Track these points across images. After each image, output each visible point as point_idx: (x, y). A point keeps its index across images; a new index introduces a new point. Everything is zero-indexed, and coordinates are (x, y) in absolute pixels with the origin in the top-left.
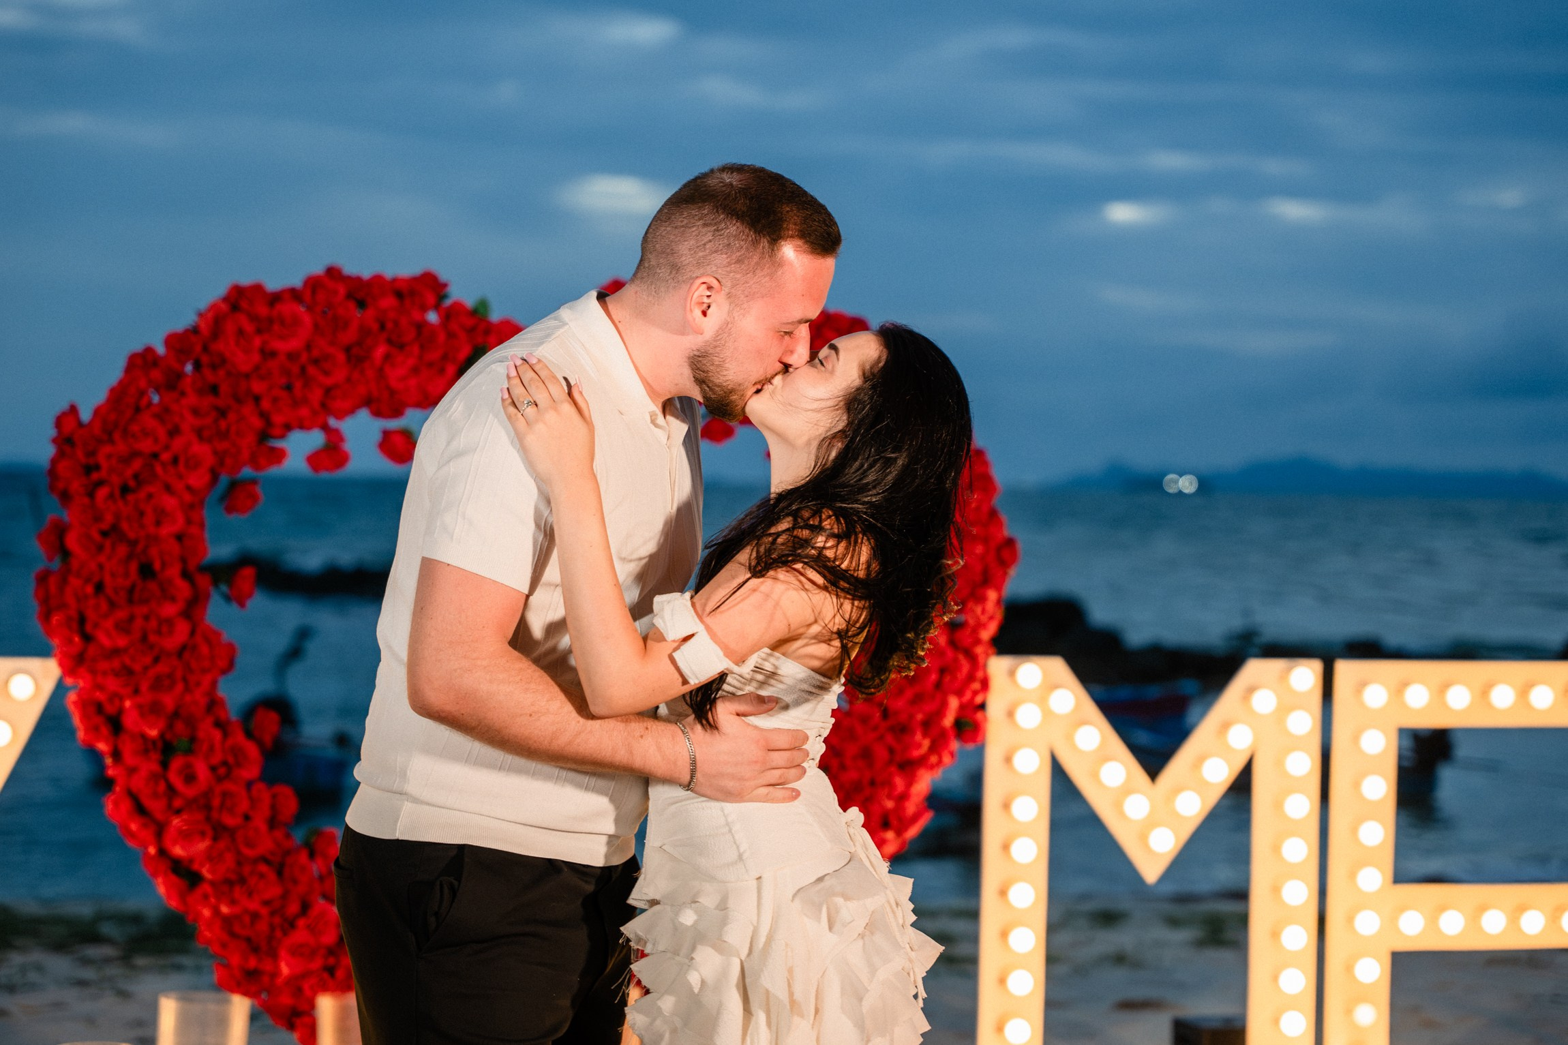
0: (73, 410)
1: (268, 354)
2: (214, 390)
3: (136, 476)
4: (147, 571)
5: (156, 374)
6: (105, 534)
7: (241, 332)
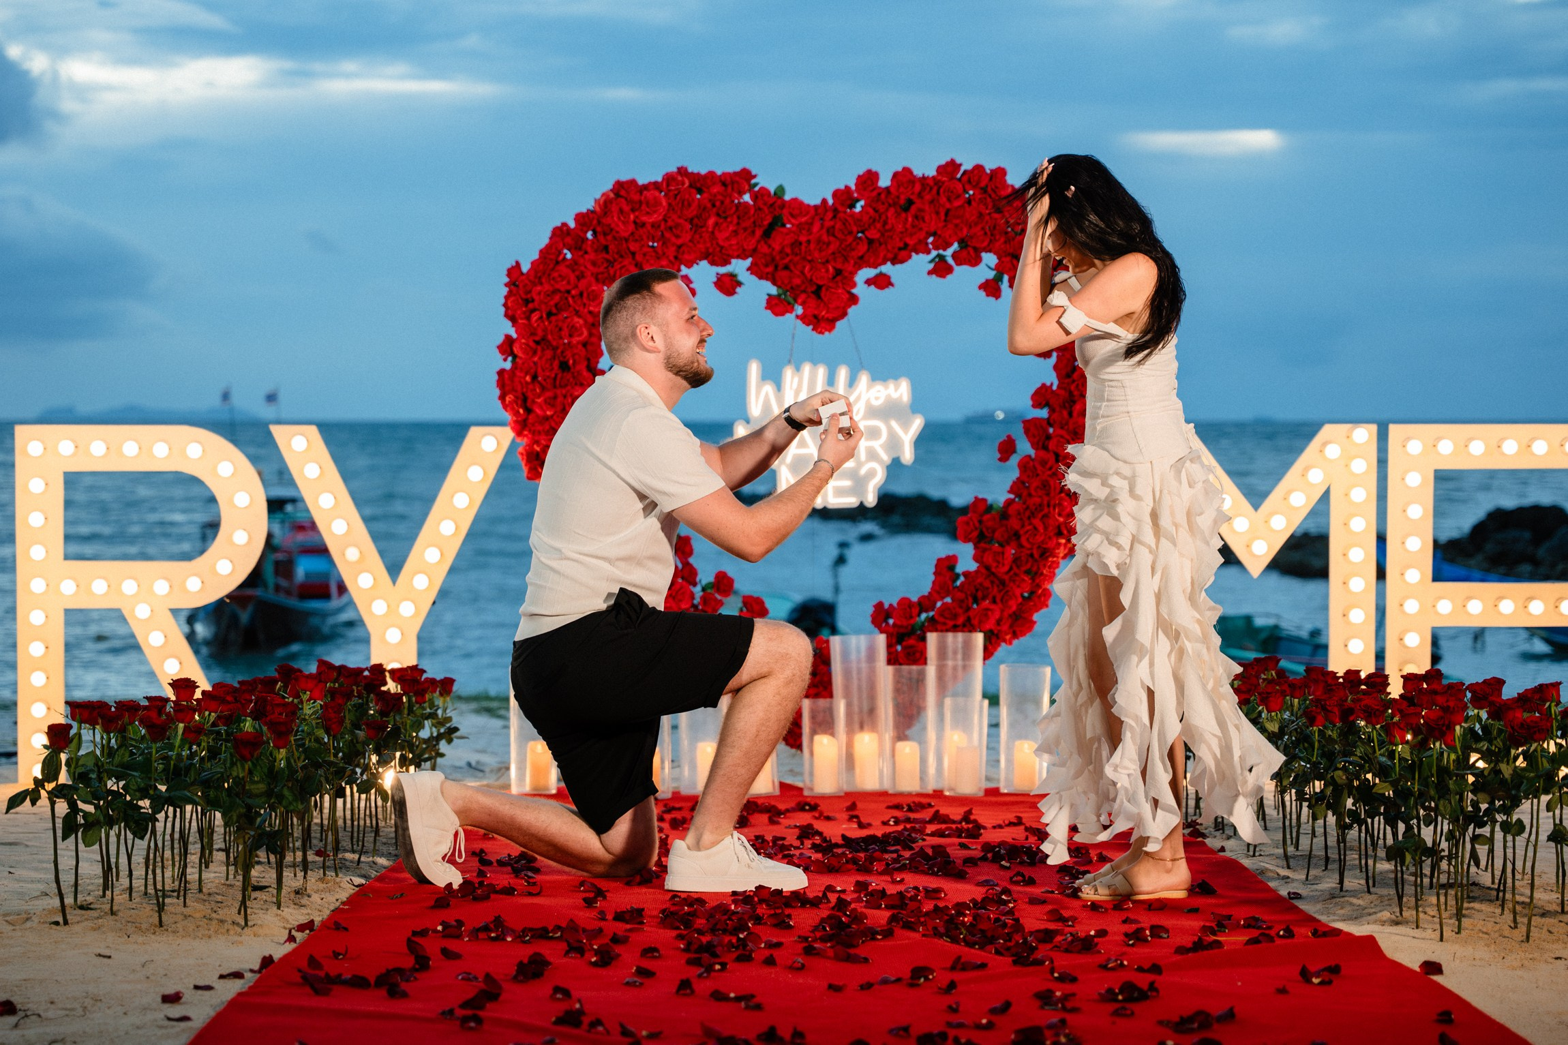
0: (518, 263)
1: (639, 225)
2: (606, 248)
3: (556, 305)
4: (564, 366)
5: (568, 240)
6: (537, 343)
7: (621, 211)
